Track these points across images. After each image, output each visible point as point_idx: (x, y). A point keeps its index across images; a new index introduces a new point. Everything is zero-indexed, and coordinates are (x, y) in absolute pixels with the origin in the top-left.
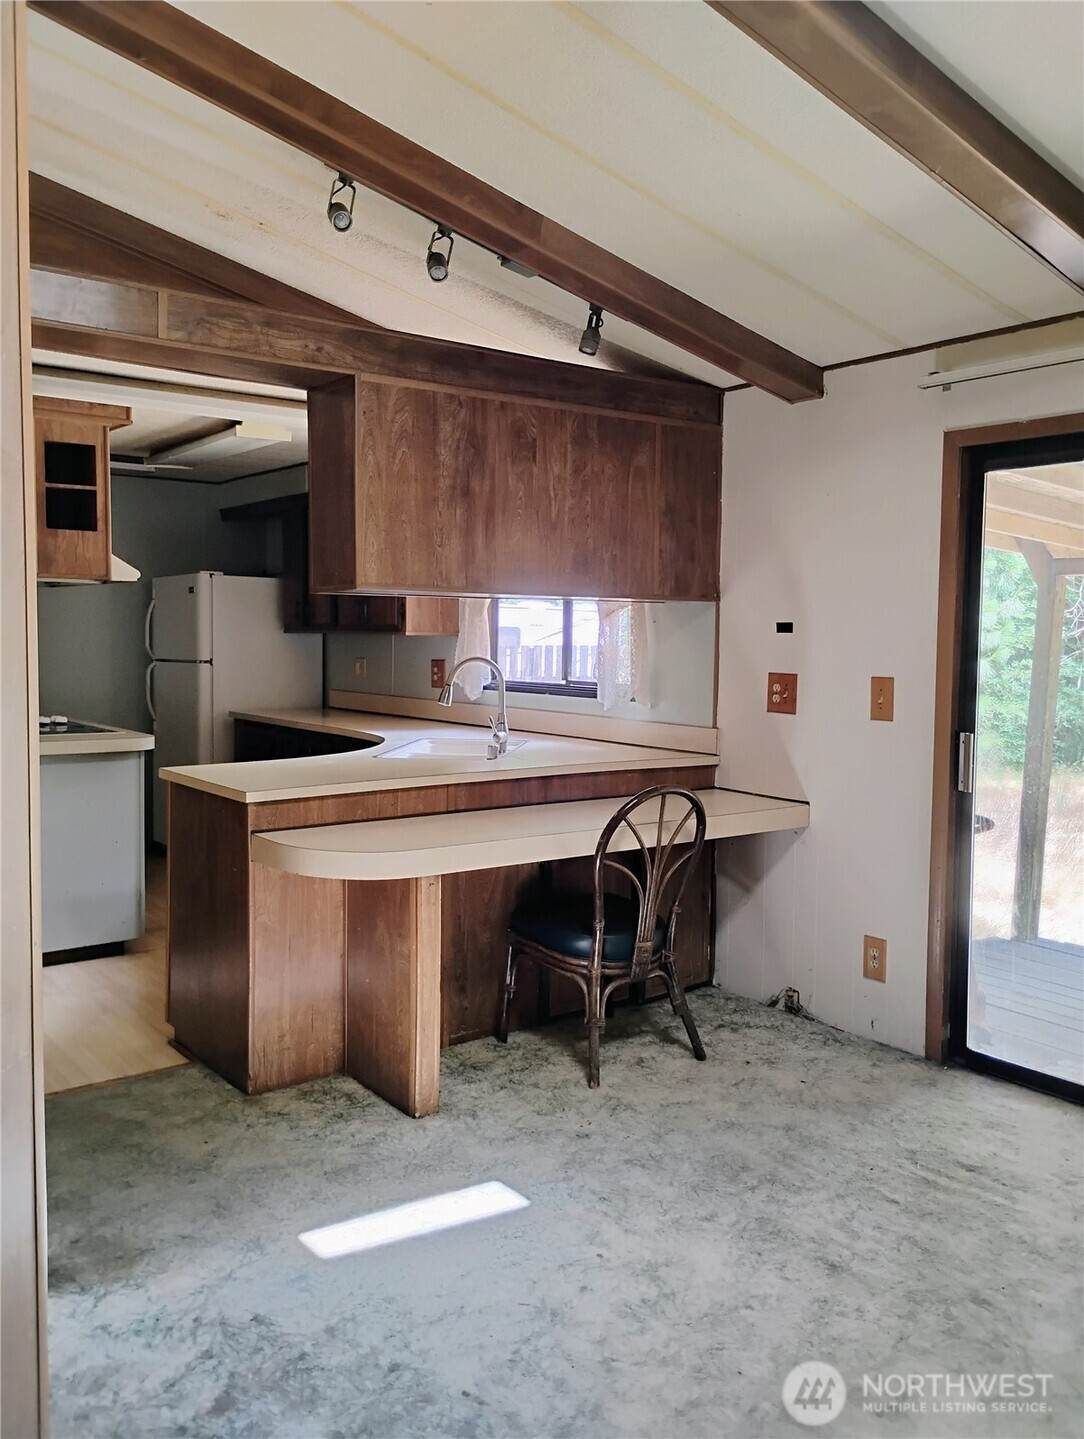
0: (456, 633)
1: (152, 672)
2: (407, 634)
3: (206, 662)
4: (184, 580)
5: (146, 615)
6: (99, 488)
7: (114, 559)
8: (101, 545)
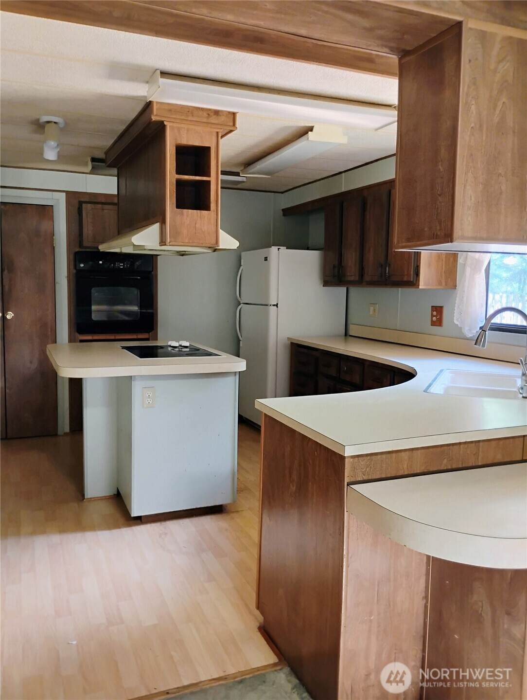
0: (455, 287)
1: (240, 309)
2: (420, 287)
3: (274, 305)
4: (262, 252)
5: (237, 275)
6: (212, 179)
7: (221, 232)
8: (213, 221)
